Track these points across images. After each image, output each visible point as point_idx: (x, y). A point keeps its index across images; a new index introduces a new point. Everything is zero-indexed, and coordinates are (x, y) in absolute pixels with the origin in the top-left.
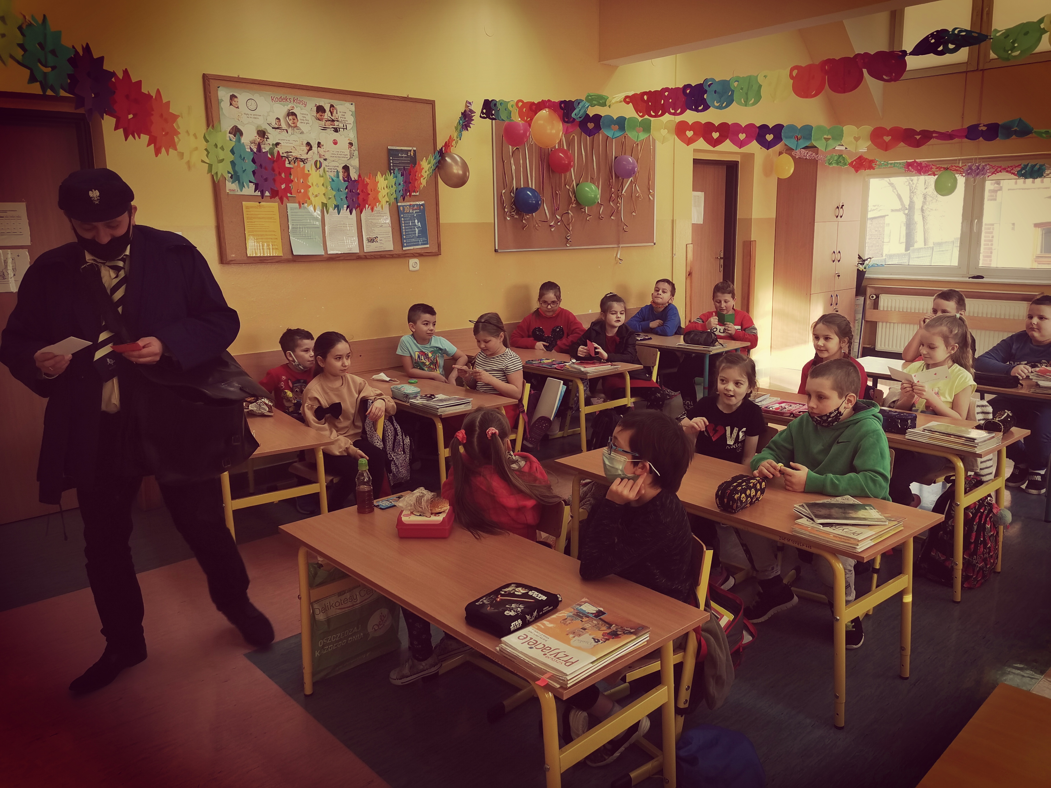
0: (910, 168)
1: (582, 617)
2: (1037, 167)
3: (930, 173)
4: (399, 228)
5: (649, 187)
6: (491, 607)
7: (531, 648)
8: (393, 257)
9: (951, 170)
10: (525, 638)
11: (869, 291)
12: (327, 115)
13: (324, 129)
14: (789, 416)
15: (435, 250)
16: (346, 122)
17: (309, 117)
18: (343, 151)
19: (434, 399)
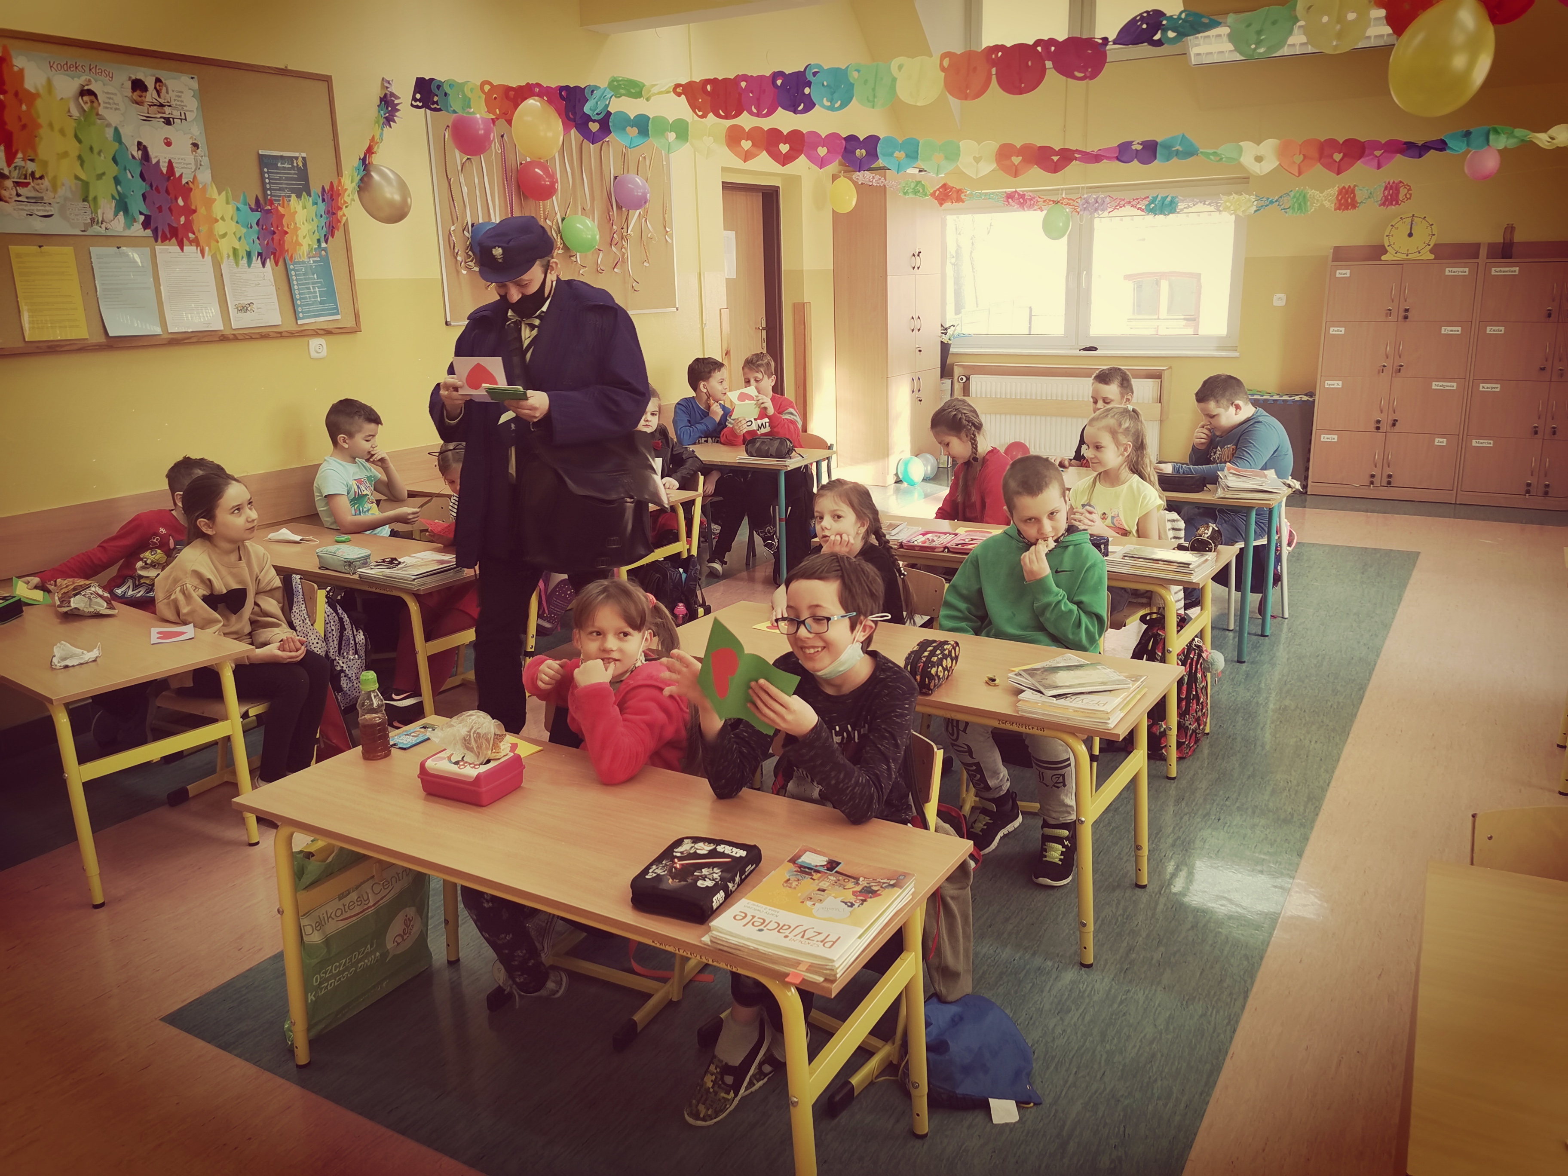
0: (1010, 200)
1: (810, 874)
2: (1169, 199)
3: (1036, 207)
4: (287, 288)
5: (665, 225)
6: (673, 879)
7: (761, 930)
8: (281, 336)
9: (1062, 203)
10: (744, 918)
11: (957, 371)
12: (151, 95)
13: (148, 119)
14: (943, 551)
15: (350, 323)
16: (185, 108)
17: (118, 99)
18: (183, 157)
19: (399, 566)
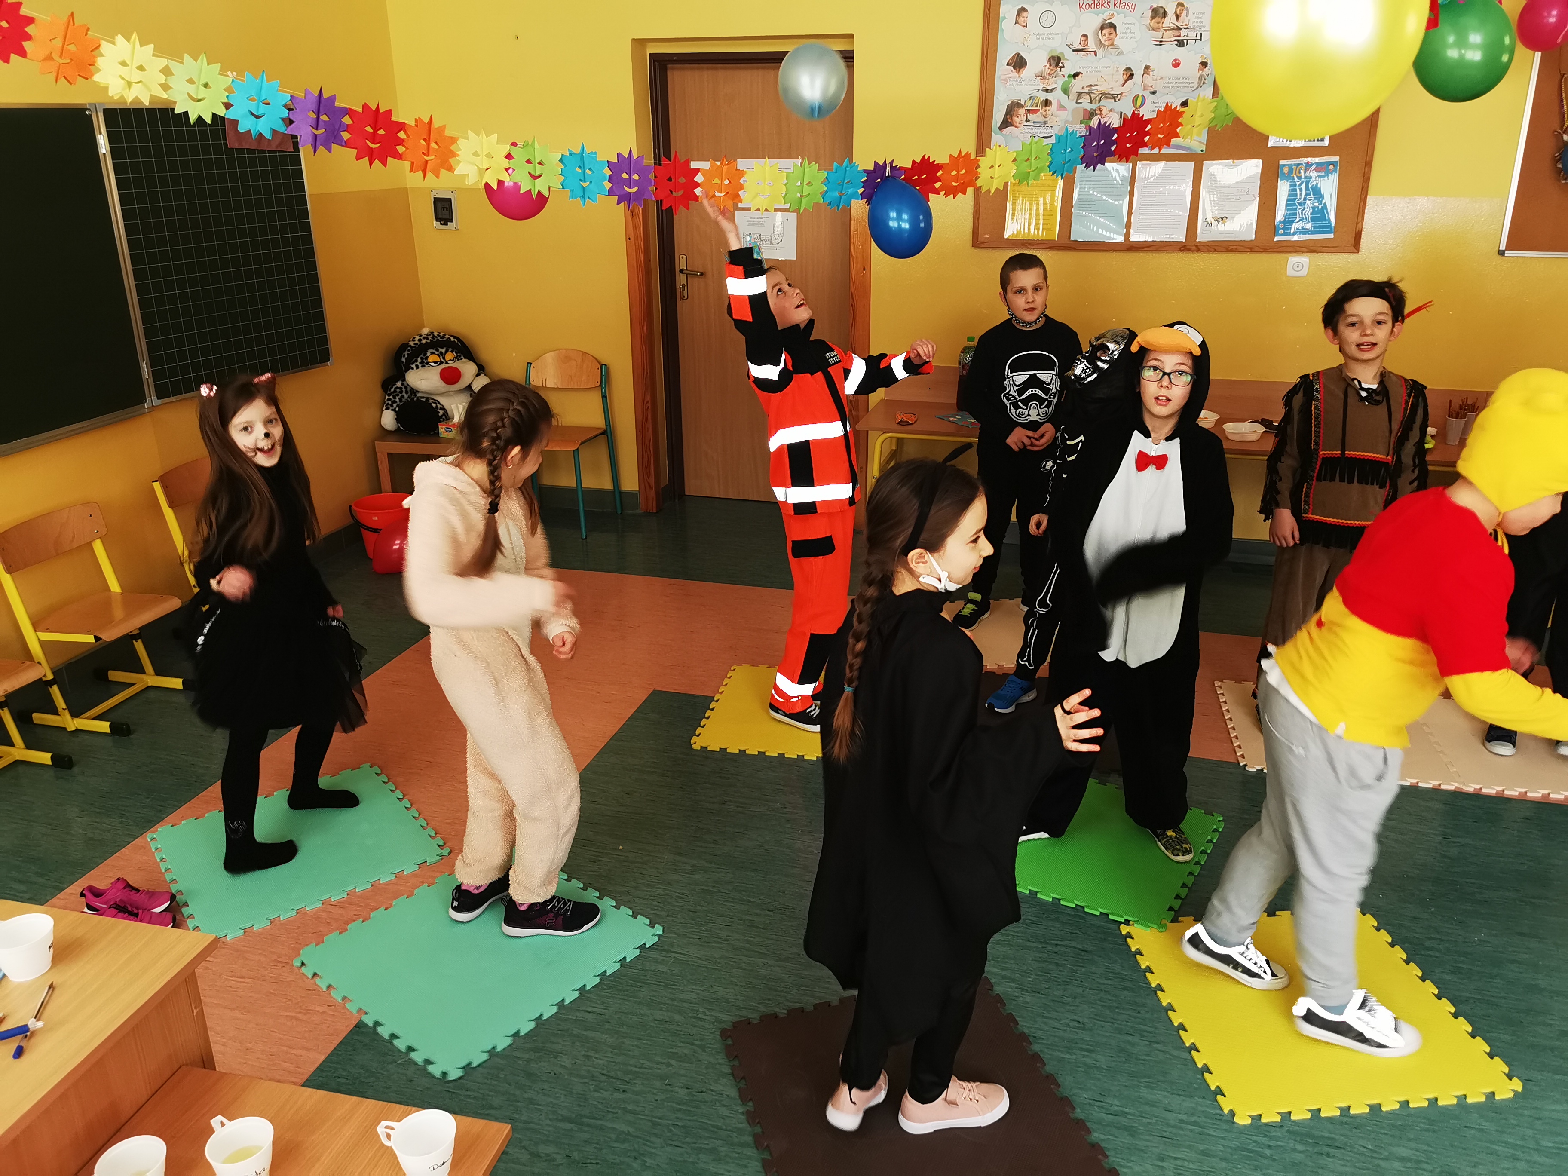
4: (1272, 203)
8: (1255, 251)
12: (1171, 19)
15: (1347, 241)
17: (1136, 28)
18: (1187, 76)
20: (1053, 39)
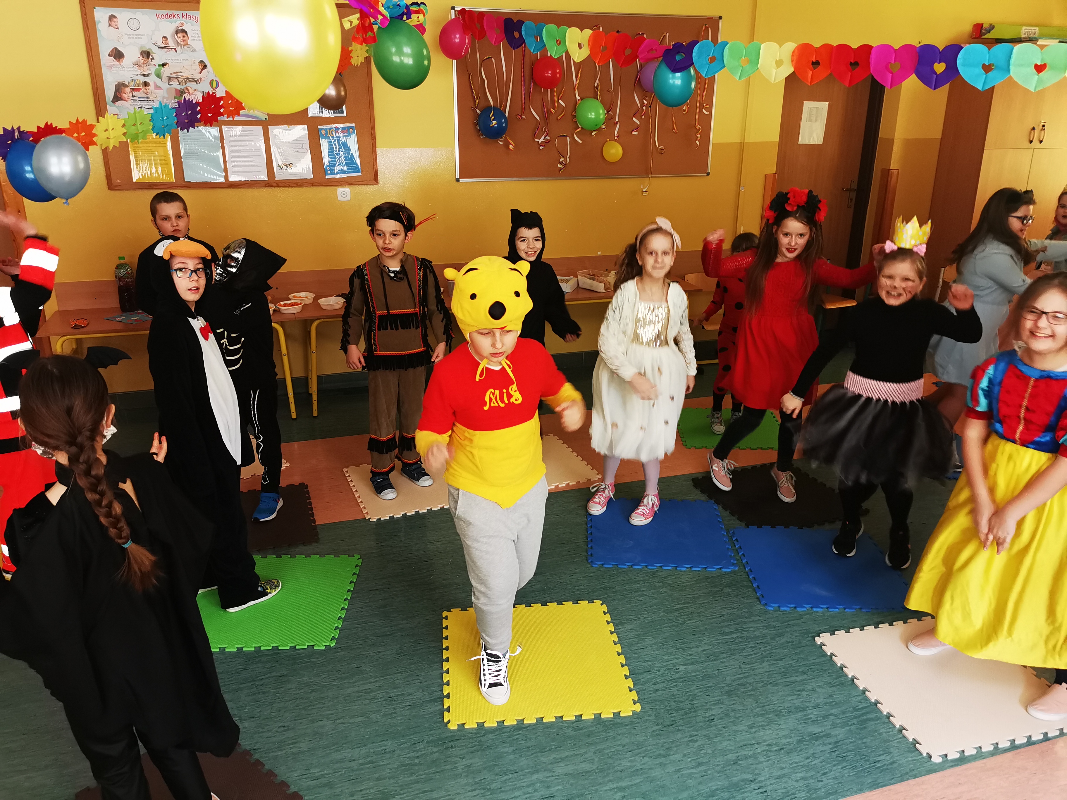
4: (319, 154)
8: (313, 186)
15: (370, 178)
20: (141, 38)
